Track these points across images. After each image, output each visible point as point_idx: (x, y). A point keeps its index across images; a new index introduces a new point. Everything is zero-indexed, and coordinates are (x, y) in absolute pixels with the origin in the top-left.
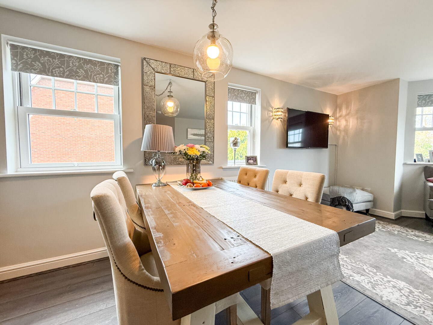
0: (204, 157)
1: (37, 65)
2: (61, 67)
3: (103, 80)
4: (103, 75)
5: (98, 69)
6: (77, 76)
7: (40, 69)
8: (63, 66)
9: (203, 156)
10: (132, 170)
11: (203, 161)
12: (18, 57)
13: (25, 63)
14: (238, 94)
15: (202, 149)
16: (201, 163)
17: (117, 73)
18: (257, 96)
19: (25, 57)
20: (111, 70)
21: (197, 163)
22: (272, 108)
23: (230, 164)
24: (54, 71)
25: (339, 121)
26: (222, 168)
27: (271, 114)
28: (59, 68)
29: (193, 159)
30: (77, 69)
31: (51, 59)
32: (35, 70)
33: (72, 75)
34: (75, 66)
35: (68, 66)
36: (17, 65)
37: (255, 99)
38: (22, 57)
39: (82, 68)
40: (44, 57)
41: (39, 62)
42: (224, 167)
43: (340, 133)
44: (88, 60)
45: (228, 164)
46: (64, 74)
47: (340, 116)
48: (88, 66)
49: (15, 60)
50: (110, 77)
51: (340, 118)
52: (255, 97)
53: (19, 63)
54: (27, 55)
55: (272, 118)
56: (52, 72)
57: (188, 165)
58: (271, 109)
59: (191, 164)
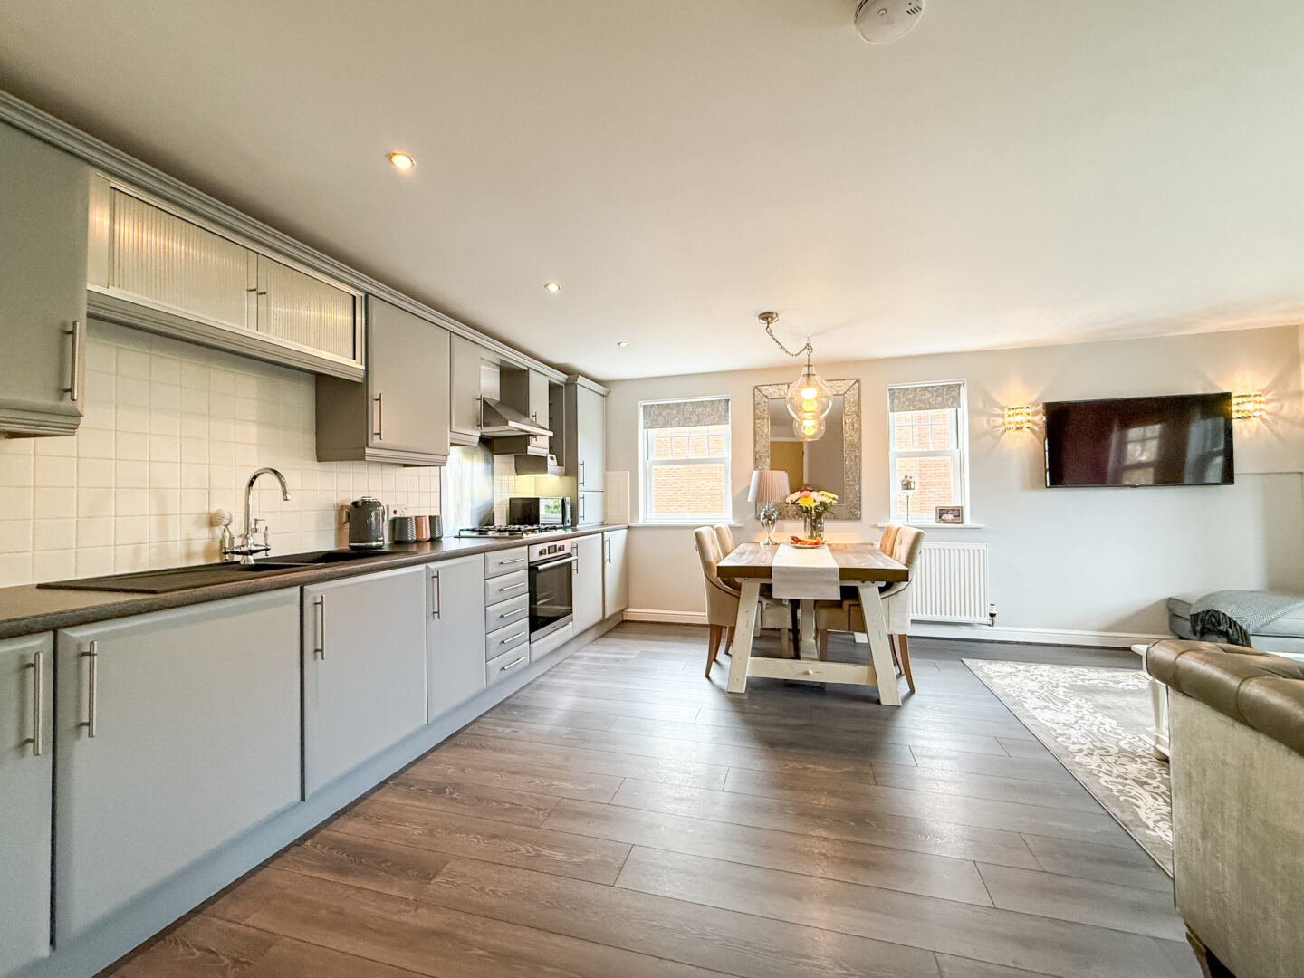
1: (661, 419)
3: (713, 421)
4: (714, 415)
5: (709, 409)
6: (690, 422)
7: (662, 423)
10: (741, 525)
12: (647, 416)
13: (651, 421)
17: (727, 410)
18: (963, 391)
19: (652, 414)
20: (722, 407)
22: (1002, 408)
23: (897, 520)
26: (878, 528)
27: (1000, 421)
29: (811, 511)
30: (691, 415)
31: (671, 411)
33: (686, 422)
34: (689, 412)
35: (683, 414)
36: (646, 424)
37: (957, 397)
38: (650, 416)
39: (695, 412)
40: (665, 411)
41: (661, 416)
42: (881, 525)
44: (700, 403)
45: (891, 520)
46: (680, 423)
48: (701, 409)
49: (645, 419)
50: (720, 416)
52: (958, 394)
53: (648, 421)
55: (1002, 429)
56: (671, 423)
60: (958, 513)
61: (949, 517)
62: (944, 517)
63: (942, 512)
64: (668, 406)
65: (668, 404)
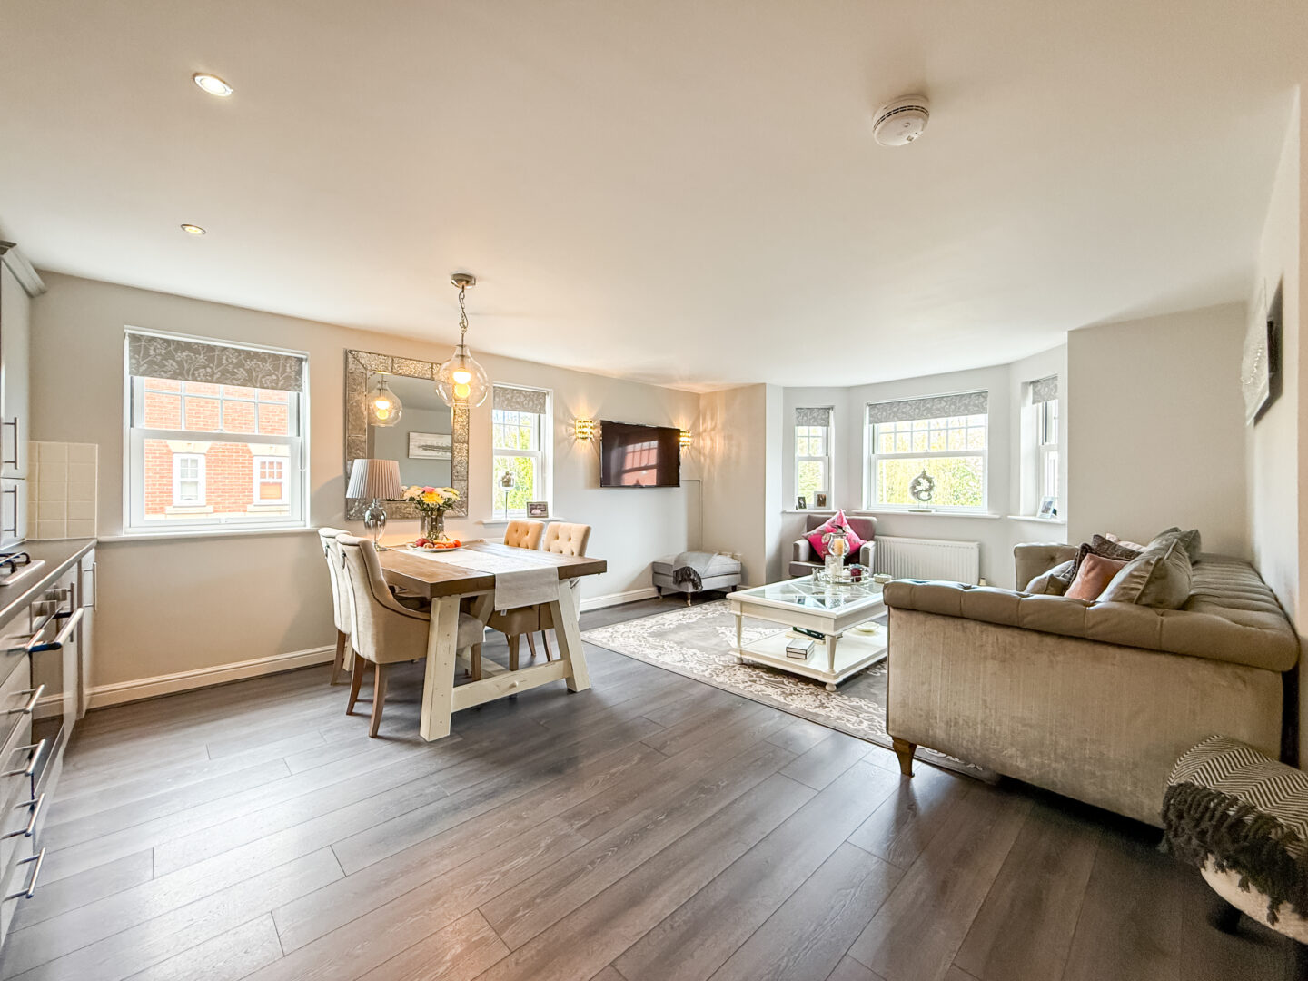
0: (450, 506)
1: (172, 364)
2: (208, 366)
3: (277, 384)
4: (277, 376)
5: (268, 366)
6: (234, 379)
7: (174, 371)
8: (211, 365)
9: (449, 504)
11: (448, 512)
12: (142, 352)
13: (152, 363)
14: (512, 397)
15: (447, 495)
16: (445, 515)
17: (300, 372)
18: (548, 399)
19: (152, 353)
20: (290, 367)
21: (438, 515)
22: (575, 420)
23: (498, 516)
24: (196, 372)
25: (703, 439)
26: (484, 524)
27: (573, 430)
28: (205, 367)
29: (432, 510)
30: (234, 368)
31: (192, 354)
32: (166, 372)
33: (226, 377)
34: (232, 363)
35: (220, 364)
36: (139, 365)
37: (544, 404)
38: (147, 354)
39: (242, 365)
40: (181, 353)
41: (174, 359)
42: (485, 521)
43: (705, 459)
44: (252, 354)
45: (494, 516)
46: (212, 376)
47: (705, 431)
48: (253, 363)
49: (136, 358)
50: (288, 378)
51: (704, 434)
52: (545, 402)
53: (142, 363)
54: (155, 350)
55: (574, 437)
56: (193, 374)
57: (423, 519)
58: (573, 422)
59: (429, 516)
60: (543, 507)
61: (537, 512)
62: (534, 511)
63: (531, 507)
64: (188, 346)
65: (188, 344)
